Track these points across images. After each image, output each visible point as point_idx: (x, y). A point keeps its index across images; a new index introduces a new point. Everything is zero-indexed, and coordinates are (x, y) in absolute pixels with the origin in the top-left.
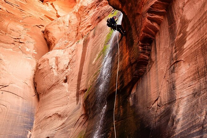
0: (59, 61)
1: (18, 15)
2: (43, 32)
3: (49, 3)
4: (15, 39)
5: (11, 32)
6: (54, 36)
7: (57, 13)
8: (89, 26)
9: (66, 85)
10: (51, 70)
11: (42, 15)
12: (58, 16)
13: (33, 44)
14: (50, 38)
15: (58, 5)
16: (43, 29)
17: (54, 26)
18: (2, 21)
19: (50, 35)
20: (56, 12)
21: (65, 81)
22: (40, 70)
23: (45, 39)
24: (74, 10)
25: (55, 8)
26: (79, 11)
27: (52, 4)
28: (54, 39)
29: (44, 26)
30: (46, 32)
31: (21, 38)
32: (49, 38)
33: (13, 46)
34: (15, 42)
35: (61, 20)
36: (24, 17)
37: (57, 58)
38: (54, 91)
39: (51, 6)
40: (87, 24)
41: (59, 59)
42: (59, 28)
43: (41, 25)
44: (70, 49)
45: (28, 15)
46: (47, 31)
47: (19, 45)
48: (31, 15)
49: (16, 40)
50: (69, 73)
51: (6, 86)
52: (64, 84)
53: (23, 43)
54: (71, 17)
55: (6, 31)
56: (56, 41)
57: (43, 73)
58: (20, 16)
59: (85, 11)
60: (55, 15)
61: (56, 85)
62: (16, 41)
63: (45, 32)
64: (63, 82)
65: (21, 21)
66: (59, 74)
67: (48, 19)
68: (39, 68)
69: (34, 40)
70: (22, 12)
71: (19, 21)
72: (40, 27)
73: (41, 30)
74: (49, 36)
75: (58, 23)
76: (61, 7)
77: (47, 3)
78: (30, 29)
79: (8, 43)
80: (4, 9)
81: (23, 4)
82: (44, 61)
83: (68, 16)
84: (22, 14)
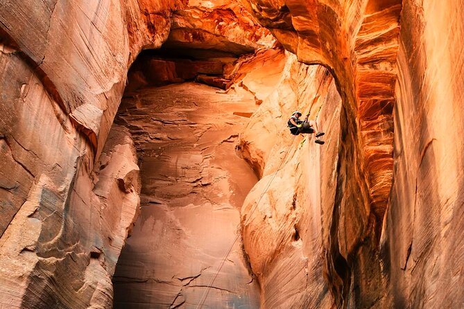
0: (275, 199)
1: (189, 136)
2: (239, 148)
3: (236, 86)
4: (194, 182)
5: (185, 173)
6: (259, 148)
7: (255, 98)
8: (315, 100)
9: (298, 244)
10: (266, 220)
11: (228, 116)
12: (259, 103)
13: (226, 180)
14: (254, 156)
15: (252, 80)
16: (237, 142)
17: (253, 128)
18: (167, 160)
19: (252, 149)
20: (253, 98)
21: (296, 237)
22: (247, 227)
23: (247, 160)
24: (284, 77)
25: (249, 89)
26: (291, 74)
27: (241, 85)
28: (261, 154)
29: (237, 136)
30: (244, 147)
31: (202, 176)
32: (251, 155)
33: (194, 196)
34: (195, 189)
35: (263, 110)
36: (199, 135)
37: (271, 193)
38: (281, 263)
39: (241, 88)
40: (309, 98)
41: (274, 194)
42: (264, 127)
43: (232, 136)
44: (292, 166)
45: (205, 128)
46: (245, 144)
47: (202, 191)
48: (210, 126)
49: (195, 184)
50: (299, 218)
51: (196, 277)
52: (295, 244)
53: (208, 184)
54: (280, 94)
55: (176, 175)
56: (265, 157)
57: (253, 232)
58: (192, 137)
59: (301, 71)
60: (254, 103)
61: (280, 250)
62: (196, 187)
63: (242, 147)
64: (291, 241)
65: (195, 145)
66: (281, 225)
67: (242, 117)
68: (246, 223)
69: (227, 171)
70: (193, 127)
71: (193, 146)
72: (232, 139)
73: (234, 145)
74: (250, 152)
75: (260, 118)
76: (259, 81)
77: (232, 86)
78: (213, 153)
79: (184, 195)
80: (165, 136)
81: (191, 112)
82: (249, 207)
83: (276, 94)
84: (195, 131)
